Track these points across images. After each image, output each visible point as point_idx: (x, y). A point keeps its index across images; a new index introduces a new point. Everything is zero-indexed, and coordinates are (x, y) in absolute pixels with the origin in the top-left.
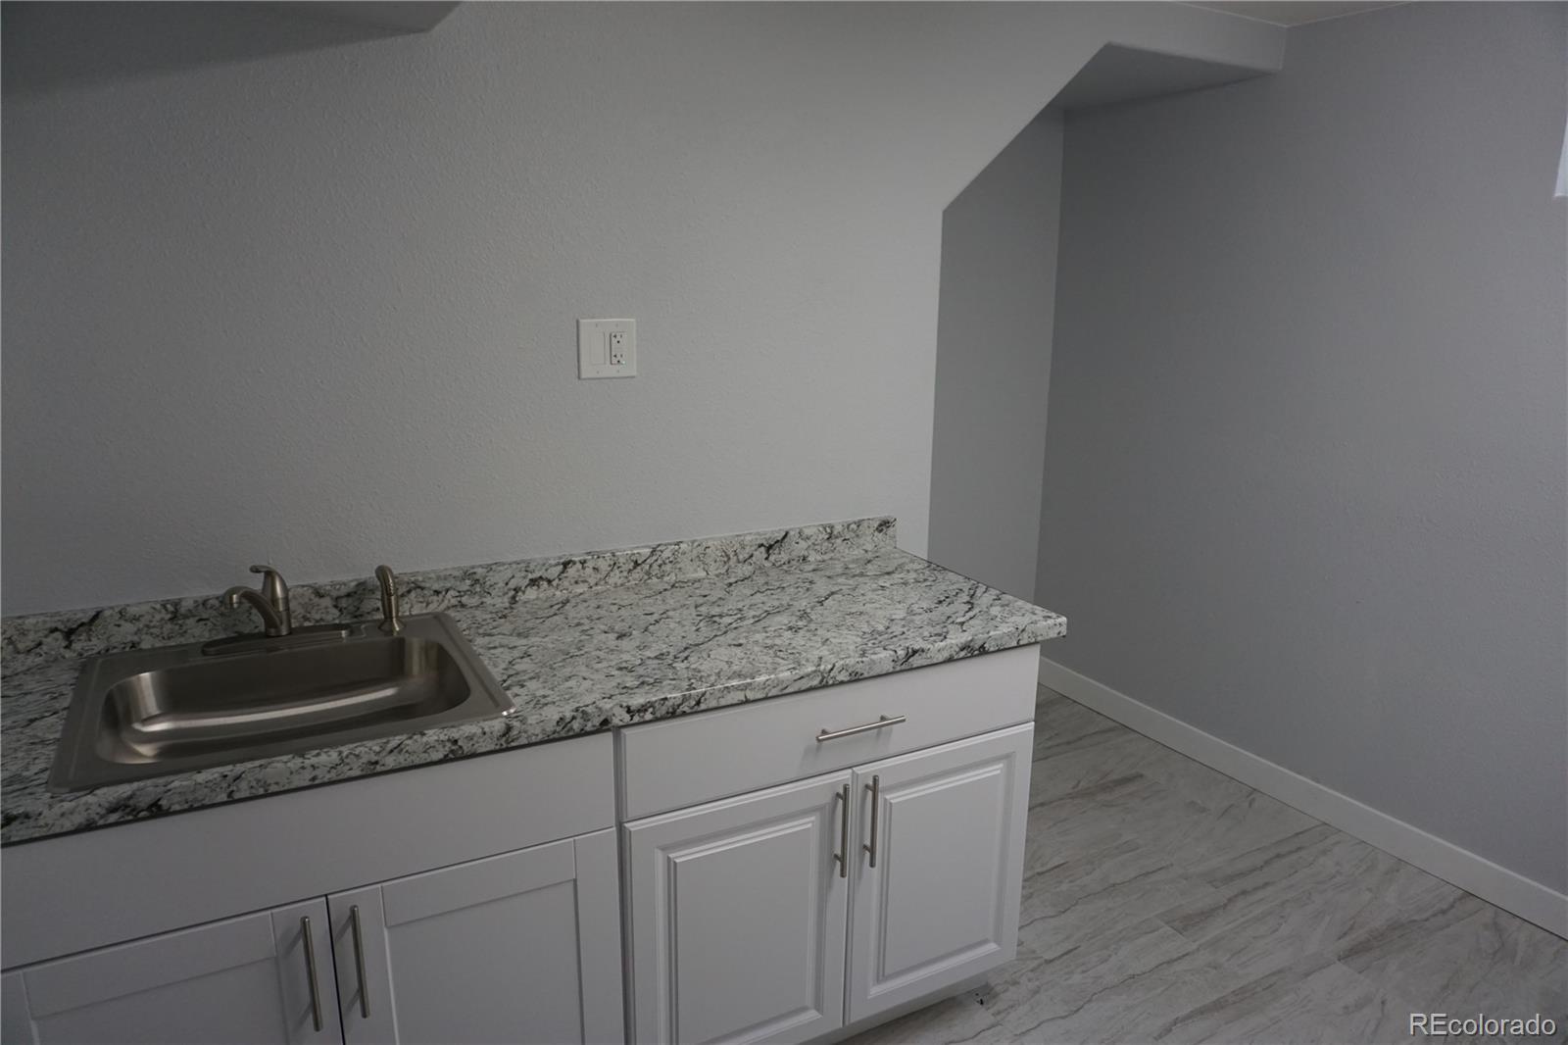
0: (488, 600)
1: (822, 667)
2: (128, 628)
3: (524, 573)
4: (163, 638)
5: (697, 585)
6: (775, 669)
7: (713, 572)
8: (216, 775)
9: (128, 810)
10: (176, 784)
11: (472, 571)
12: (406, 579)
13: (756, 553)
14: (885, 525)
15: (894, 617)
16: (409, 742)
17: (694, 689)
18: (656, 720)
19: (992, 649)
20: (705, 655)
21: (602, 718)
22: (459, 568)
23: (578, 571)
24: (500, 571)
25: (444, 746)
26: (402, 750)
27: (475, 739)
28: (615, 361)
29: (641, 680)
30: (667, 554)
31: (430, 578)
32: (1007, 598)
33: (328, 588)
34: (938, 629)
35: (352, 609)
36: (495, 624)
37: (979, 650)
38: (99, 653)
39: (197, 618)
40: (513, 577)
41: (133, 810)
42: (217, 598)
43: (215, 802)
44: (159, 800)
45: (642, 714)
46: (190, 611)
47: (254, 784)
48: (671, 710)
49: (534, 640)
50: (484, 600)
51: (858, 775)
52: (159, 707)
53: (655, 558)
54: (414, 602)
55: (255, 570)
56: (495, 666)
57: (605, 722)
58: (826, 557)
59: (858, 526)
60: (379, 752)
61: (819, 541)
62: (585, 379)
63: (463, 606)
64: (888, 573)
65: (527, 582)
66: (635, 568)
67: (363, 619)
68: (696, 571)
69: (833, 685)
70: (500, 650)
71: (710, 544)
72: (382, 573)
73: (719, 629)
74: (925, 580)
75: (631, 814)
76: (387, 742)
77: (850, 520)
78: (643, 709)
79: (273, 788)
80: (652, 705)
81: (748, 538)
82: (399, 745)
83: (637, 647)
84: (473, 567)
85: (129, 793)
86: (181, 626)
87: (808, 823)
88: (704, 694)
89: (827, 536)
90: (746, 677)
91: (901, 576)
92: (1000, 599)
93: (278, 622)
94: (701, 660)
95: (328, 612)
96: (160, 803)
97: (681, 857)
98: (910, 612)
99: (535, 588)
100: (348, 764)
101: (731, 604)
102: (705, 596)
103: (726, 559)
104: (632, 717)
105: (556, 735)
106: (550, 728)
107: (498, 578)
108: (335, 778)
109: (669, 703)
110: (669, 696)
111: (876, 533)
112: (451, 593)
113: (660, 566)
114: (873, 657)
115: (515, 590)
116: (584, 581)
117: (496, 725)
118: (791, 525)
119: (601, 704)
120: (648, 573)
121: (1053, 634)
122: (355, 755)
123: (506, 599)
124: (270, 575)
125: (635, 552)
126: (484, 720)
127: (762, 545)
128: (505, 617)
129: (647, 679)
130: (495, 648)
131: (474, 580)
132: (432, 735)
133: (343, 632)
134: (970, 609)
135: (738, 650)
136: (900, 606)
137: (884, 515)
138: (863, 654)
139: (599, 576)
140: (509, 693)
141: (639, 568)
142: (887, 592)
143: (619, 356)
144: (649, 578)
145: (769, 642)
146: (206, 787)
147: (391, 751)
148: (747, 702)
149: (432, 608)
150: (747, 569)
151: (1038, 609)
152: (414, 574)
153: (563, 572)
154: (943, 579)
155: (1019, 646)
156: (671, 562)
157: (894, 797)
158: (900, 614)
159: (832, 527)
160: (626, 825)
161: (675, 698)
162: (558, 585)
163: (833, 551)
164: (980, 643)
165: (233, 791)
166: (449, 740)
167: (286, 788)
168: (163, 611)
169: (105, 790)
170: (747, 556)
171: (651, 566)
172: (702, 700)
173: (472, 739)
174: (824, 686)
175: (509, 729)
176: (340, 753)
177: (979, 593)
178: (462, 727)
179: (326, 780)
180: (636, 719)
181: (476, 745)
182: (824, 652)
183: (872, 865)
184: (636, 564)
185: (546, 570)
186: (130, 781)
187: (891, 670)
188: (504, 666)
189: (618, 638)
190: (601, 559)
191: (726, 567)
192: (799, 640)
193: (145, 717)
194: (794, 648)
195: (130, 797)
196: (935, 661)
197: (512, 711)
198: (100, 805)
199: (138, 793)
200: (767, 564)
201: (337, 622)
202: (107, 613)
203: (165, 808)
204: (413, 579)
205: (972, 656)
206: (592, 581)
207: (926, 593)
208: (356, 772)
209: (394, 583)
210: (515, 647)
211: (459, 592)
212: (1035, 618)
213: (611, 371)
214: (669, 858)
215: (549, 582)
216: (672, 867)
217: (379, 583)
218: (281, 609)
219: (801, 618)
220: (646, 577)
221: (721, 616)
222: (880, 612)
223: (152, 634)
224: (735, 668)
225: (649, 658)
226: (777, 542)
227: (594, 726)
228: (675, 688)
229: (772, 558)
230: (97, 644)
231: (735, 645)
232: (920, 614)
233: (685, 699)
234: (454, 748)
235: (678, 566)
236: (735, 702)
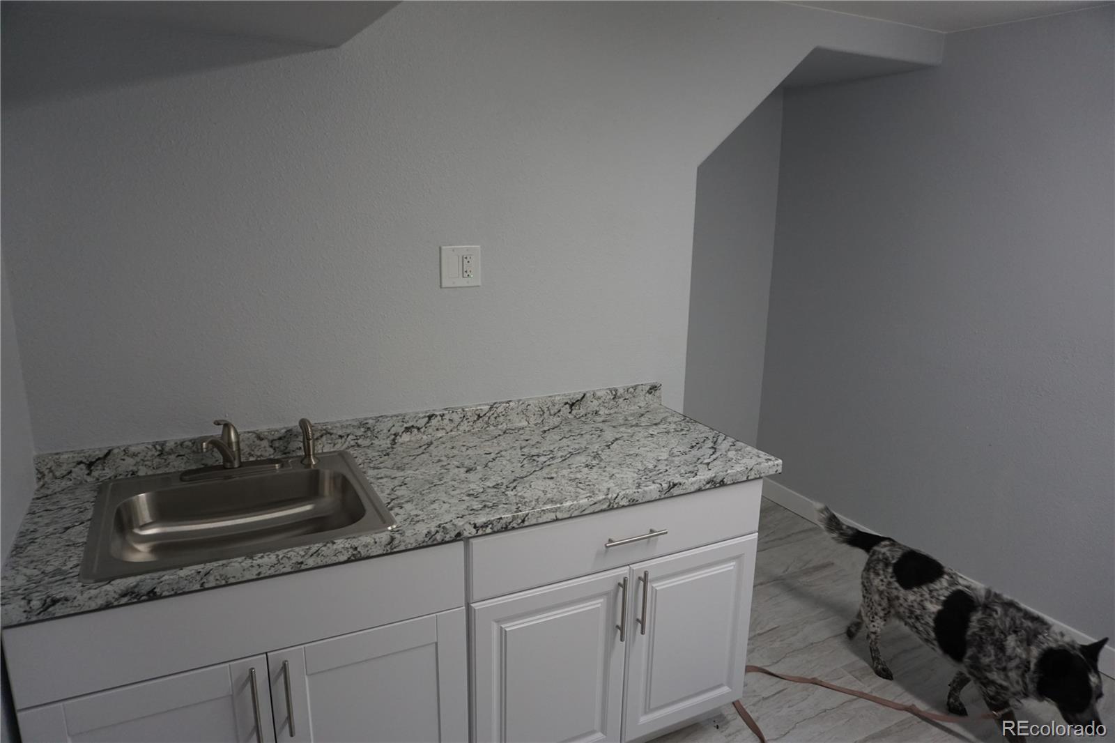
0: (376, 442)
1: (610, 496)
2: (130, 461)
3: (401, 424)
4: (153, 468)
5: (521, 432)
6: (577, 497)
7: (532, 421)
8: (193, 572)
9: (133, 595)
10: (166, 577)
11: (365, 422)
12: (320, 428)
13: (563, 409)
14: (654, 388)
15: (660, 458)
16: (323, 548)
17: (521, 511)
18: (494, 532)
19: (729, 483)
20: (528, 486)
21: (456, 532)
22: (357, 420)
23: (439, 421)
24: (384, 422)
25: (348, 552)
26: (319, 554)
27: (370, 547)
28: (466, 275)
29: (484, 503)
30: (501, 409)
31: (336, 427)
32: (740, 444)
33: (266, 433)
34: (691, 468)
35: (282, 448)
36: (381, 460)
37: (720, 483)
38: (110, 478)
39: (176, 455)
40: (394, 426)
41: (137, 595)
42: (190, 441)
43: (191, 590)
44: (155, 588)
45: (484, 529)
46: (171, 449)
47: (218, 577)
48: (504, 526)
49: (410, 472)
50: (373, 442)
51: (633, 570)
52: (152, 516)
53: (492, 412)
54: (325, 443)
55: (217, 423)
56: (382, 492)
57: (459, 534)
58: (612, 411)
59: (635, 390)
60: (304, 556)
61: (607, 401)
62: (445, 288)
63: (359, 446)
64: (656, 424)
65: (403, 429)
66: (478, 419)
67: (290, 455)
68: (520, 421)
69: (617, 508)
70: (385, 480)
71: (530, 402)
72: (303, 423)
73: (537, 466)
74: (682, 430)
75: (476, 597)
76: (309, 549)
77: (630, 385)
78: (485, 525)
79: (232, 580)
80: (491, 522)
81: (558, 398)
82: (317, 551)
83: (481, 479)
84: (366, 419)
85: (135, 584)
86: (166, 460)
87: (598, 603)
88: (527, 515)
89: (613, 397)
90: (556, 503)
91: (665, 426)
92: (734, 445)
93: (232, 459)
94: (525, 490)
95: (266, 451)
96: (155, 590)
97: (509, 627)
98: (672, 455)
99: (409, 433)
100: (282, 564)
101: (545, 447)
102: (527, 440)
103: (541, 413)
104: (477, 531)
105: (425, 544)
106: (421, 538)
107: (383, 426)
108: (274, 574)
109: (503, 521)
110: (503, 516)
111: (647, 395)
112: (351, 437)
113: (496, 418)
114: (646, 489)
115: (395, 434)
116: (443, 429)
117: (384, 537)
118: (588, 389)
119: (456, 522)
120: (487, 423)
121: (772, 472)
122: (287, 558)
123: (389, 442)
124: (227, 426)
125: (479, 408)
126: (376, 533)
127: (566, 403)
128: (388, 454)
129: (488, 503)
130: (381, 478)
131: (367, 428)
132: (340, 543)
133: (277, 465)
134: (714, 453)
135: (550, 482)
136: (663, 450)
137: (652, 381)
138: (638, 487)
139: (453, 425)
140: (392, 512)
141: (481, 419)
142: (655, 439)
143: (468, 271)
144: (488, 426)
145: (572, 476)
146: (186, 580)
147: (312, 555)
148: (557, 520)
149: (338, 447)
150: (556, 420)
151: (762, 453)
152: (326, 424)
153: (428, 423)
154: (695, 429)
155: (748, 480)
156: (503, 415)
157: (658, 586)
158: (664, 456)
159: (616, 390)
160: (472, 605)
161: (507, 518)
162: (424, 431)
163: (616, 407)
164: (720, 479)
165: (204, 583)
166: (351, 547)
167: (240, 580)
168: (154, 449)
169: (118, 581)
170: (556, 411)
171: (489, 418)
172: (526, 519)
173: (367, 547)
174: (611, 508)
175: (393, 539)
176: (278, 556)
177: (719, 441)
178: (360, 538)
179: (267, 575)
180: (480, 532)
181: (370, 551)
182: (611, 484)
183: (642, 633)
184: (479, 417)
185: (417, 421)
186: (135, 575)
187: (658, 498)
188: (388, 492)
189: (467, 472)
190: (454, 413)
191: (542, 419)
192: (594, 475)
193: (141, 523)
194: (590, 481)
195: (135, 587)
196: (689, 491)
197: (394, 526)
198: (115, 592)
199: (141, 584)
200: (570, 416)
201: (272, 457)
202: (116, 451)
203: (158, 594)
204: (324, 427)
205: (715, 487)
206: (448, 429)
207: (682, 440)
208: (288, 569)
209: (312, 430)
210: (395, 478)
211: (356, 436)
212: (759, 460)
213: (463, 282)
214: (501, 627)
215: (419, 429)
216: (503, 634)
217: (301, 431)
218: (234, 449)
219: (594, 458)
220: (486, 426)
221: (538, 456)
222: (649, 454)
223: (146, 465)
224: (549, 496)
225: (489, 487)
226: (578, 401)
227: (451, 537)
228: (507, 511)
229: (574, 412)
230: (108, 473)
231: (548, 478)
232: (679, 456)
233: (514, 518)
234: (355, 552)
235: (508, 418)
236: (549, 520)
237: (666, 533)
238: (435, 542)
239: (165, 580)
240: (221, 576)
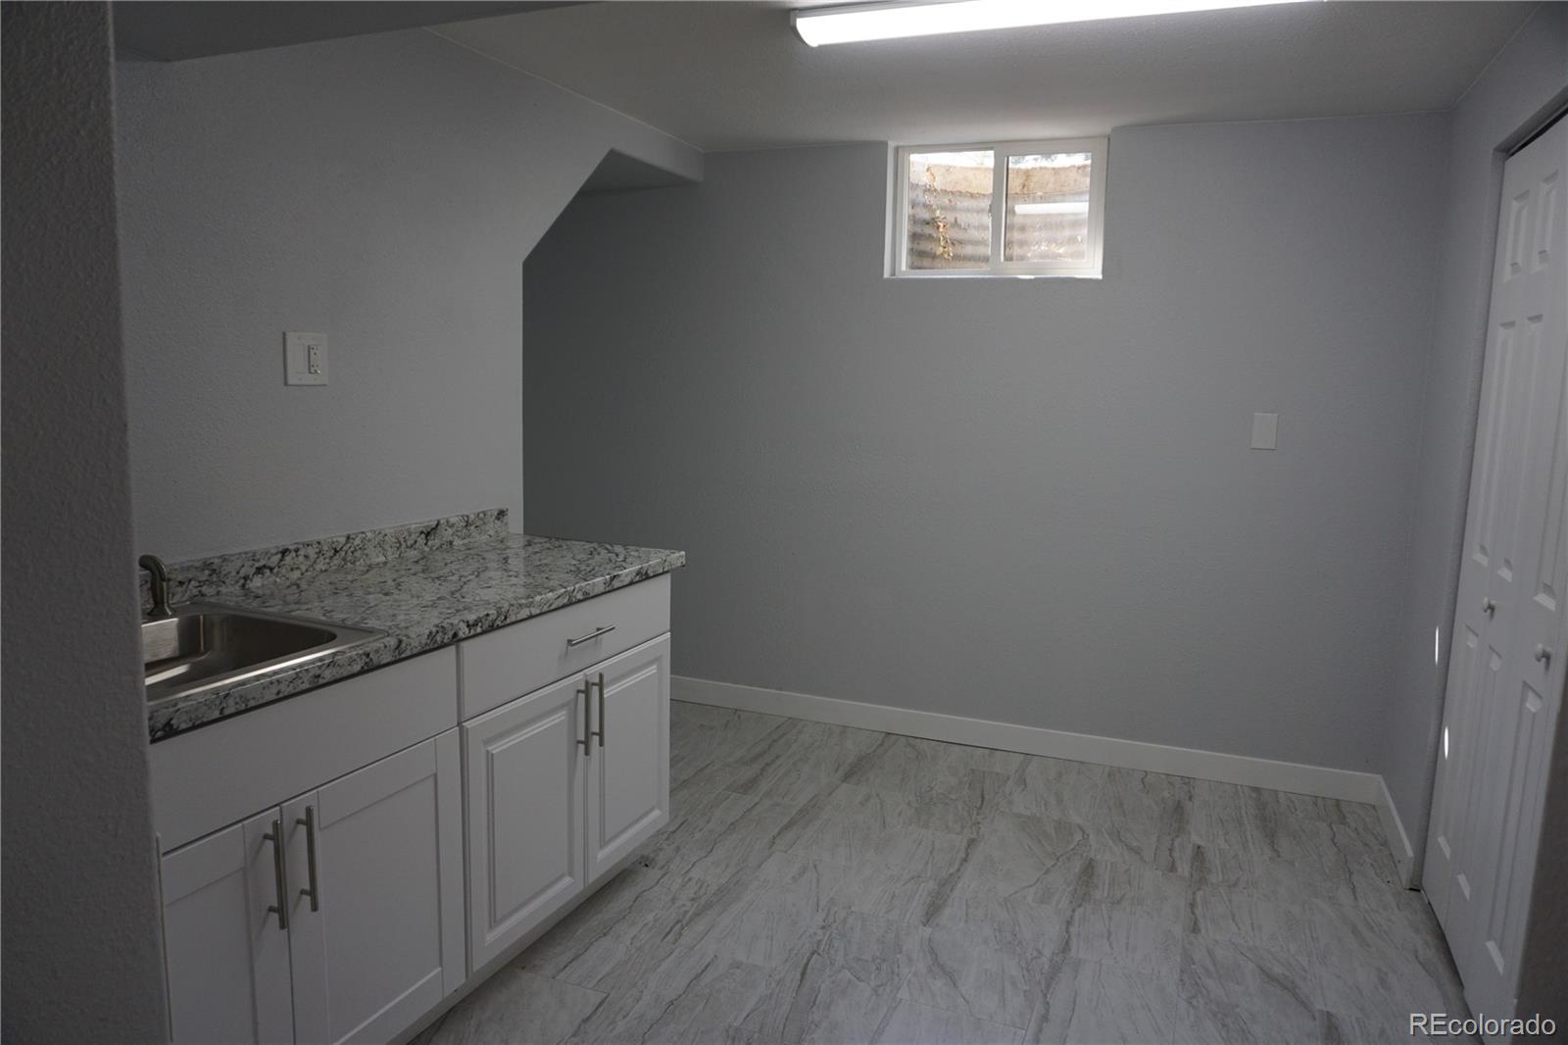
0: (223, 589)
1: (569, 589)
3: (251, 563)
5: (389, 565)
8: (210, 694)
11: (208, 562)
13: (419, 539)
14: (501, 514)
15: (572, 563)
17: (500, 609)
18: (484, 632)
19: (651, 575)
21: (453, 632)
22: (199, 561)
23: (293, 559)
25: (362, 660)
26: (335, 664)
27: (381, 653)
28: (312, 370)
29: (452, 609)
30: (357, 541)
31: (176, 570)
32: (631, 547)
34: (613, 565)
37: (644, 575)
40: (243, 566)
43: (210, 719)
44: (171, 719)
45: (475, 628)
47: (238, 700)
48: (491, 624)
50: (220, 589)
51: (592, 673)
57: (455, 635)
58: (465, 541)
59: (484, 515)
60: (323, 666)
61: (460, 529)
62: (291, 385)
64: (527, 546)
65: (253, 570)
66: (335, 555)
68: (378, 556)
69: (574, 603)
71: (387, 531)
74: (561, 546)
75: (467, 714)
77: (479, 510)
78: (476, 624)
79: (252, 703)
80: (481, 620)
81: (414, 526)
82: (333, 660)
84: (210, 558)
87: (563, 715)
88: (509, 611)
89: (465, 524)
90: (527, 598)
91: (538, 545)
92: (627, 549)
94: (477, 596)
97: (494, 749)
98: (579, 560)
99: (260, 576)
100: (301, 678)
103: (398, 545)
104: (470, 630)
105: (428, 647)
106: (423, 641)
107: (230, 568)
108: (293, 692)
109: (490, 618)
110: (489, 613)
111: (496, 521)
112: (193, 583)
113: (352, 552)
114: (594, 581)
115: (244, 578)
116: (298, 568)
117: (391, 640)
118: (442, 516)
119: (446, 623)
120: (344, 559)
121: (678, 564)
122: (305, 670)
123: (239, 587)
125: (335, 540)
126: (379, 639)
127: (422, 532)
129: (457, 608)
131: (212, 571)
134: (616, 555)
136: (566, 558)
137: (499, 505)
138: (586, 580)
139: (308, 563)
141: (338, 554)
142: (544, 554)
143: (315, 366)
144: (346, 564)
146: (206, 705)
147: (327, 666)
148: (531, 617)
150: (416, 553)
153: (281, 560)
154: (572, 544)
155: (662, 573)
156: (361, 549)
157: (610, 691)
159: (468, 517)
160: (464, 724)
161: (493, 615)
162: (278, 572)
163: (469, 536)
164: (645, 571)
165: (222, 709)
166: (364, 654)
167: (261, 702)
170: (412, 542)
171: (346, 553)
172: (508, 616)
173: (378, 653)
174: (570, 604)
175: (399, 643)
177: (609, 547)
178: (367, 645)
179: (286, 694)
180: (472, 632)
181: (381, 658)
184: (336, 551)
185: (269, 558)
187: (604, 591)
189: (386, 595)
190: (309, 548)
191: (399, 553)
196: (625, 584)
199: (157, 713)
200: (427, 549)
203: (175, 727)
205: (640, 581)
206: (304, 568)
207: (572, 551)
208: (306, 686)
211: (200, 582)
212: (666, 554)
213: (309, 379)
214: (488, 752)
216: (490, 757)
220: (343, 563)
225: (434, 600)
226: (432, 529)
227: (448, 639)
228: (492, 607)
229: (430, 543)
232: (587, 560)
233: (497, 616)
234: (367, 660)
235: (365, 552)
236: (525, 616)
237: (613, 628)
238: (436, 645)
239: (183, 708)
240: (241, 697)
